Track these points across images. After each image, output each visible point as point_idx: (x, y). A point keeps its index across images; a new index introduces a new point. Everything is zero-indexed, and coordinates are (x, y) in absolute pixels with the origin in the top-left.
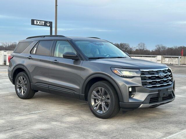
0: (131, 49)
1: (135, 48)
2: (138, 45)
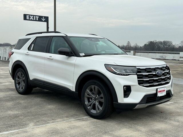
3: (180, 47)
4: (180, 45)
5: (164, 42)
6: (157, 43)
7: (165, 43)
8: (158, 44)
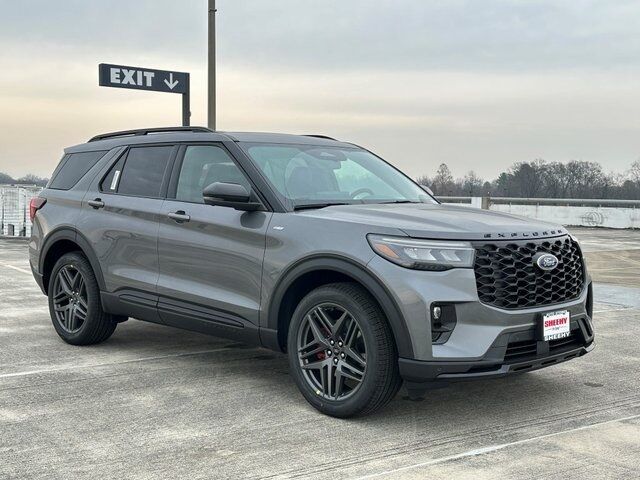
0: (605, 179)
1: (620, 178)
2: (630, 167)
3: (628, 182)
4: (630, 177)
5: (573, 166)
6: (545, 169)
7: (574, 169)
8: (550, 173)
